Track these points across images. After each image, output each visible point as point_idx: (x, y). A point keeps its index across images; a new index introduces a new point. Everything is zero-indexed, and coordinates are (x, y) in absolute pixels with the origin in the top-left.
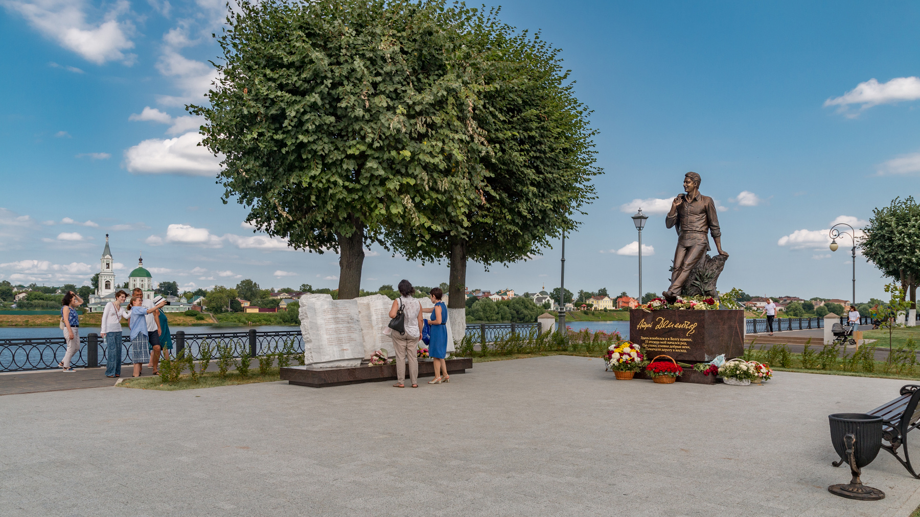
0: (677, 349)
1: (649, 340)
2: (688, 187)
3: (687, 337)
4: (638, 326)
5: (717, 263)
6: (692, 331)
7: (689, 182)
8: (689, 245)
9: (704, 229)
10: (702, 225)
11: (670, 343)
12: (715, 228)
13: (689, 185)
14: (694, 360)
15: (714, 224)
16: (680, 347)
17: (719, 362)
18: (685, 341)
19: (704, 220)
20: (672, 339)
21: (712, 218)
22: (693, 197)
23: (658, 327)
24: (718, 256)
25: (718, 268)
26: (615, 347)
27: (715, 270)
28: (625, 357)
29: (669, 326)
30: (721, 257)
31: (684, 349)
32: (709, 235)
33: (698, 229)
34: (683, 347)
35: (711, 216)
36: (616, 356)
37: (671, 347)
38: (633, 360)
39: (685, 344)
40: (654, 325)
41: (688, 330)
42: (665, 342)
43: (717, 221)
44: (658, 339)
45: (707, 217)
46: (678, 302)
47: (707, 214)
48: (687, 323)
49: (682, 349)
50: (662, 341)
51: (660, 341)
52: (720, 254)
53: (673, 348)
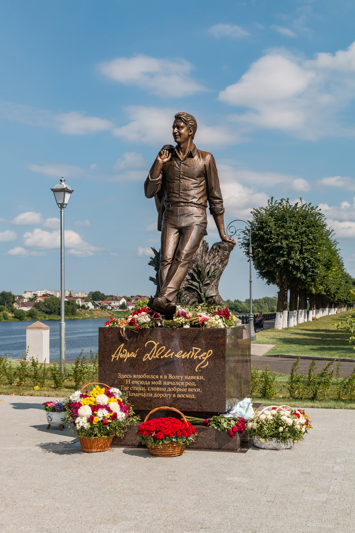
0: (180, 393)
1: (132, 379)
2: (180, 134)
3: (195, 374)
4: (113, 356)
5: (220, 254)
6: (205, 363)
7: (182, 127)
8: (183, 225)
9: (202, 201)
10: (200, 195)
11: (168, 383)
12: (218, 201)
13: (183, 131)
14: (209, 410)
15: (216, 194)
16: (185, 390)
17: (244, 412)
18: (194, 380)
19: (202, 188)
20: (171, 376)
21: (213, 185)
22: (187, 151)
23: (148, 357)
24: (220, 243)
25: (222, 261)
26: (82, 396)
27: (217, 264)
28: (102, 413)
29: (166, 356)
30: (226, 245)
31: (191, 393)
32: (208, 210)
33: (195, 200)
34: (190, 390)
35: (213, 182)
36: (85, 411)
37: (170, 390)
38: (114, 417)
39: (194, 384)
40: (141, 355)
41: (200, 361)
42: (160, 383)
43: (219, 191)
44: (148, 377)
45: (207, 182)
46: (179, 316)
47: (206, 179)
48: (196, 351)
49: (187, 393)
50: (154, 380)
51: (150, 380)
52: (224, 240)
53: (174, 392)
